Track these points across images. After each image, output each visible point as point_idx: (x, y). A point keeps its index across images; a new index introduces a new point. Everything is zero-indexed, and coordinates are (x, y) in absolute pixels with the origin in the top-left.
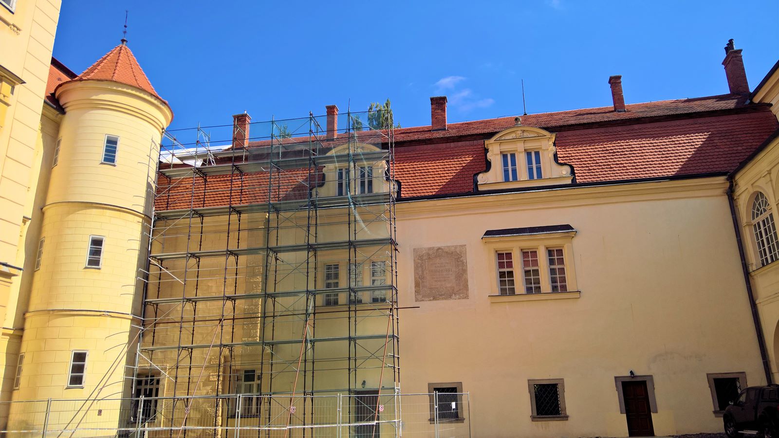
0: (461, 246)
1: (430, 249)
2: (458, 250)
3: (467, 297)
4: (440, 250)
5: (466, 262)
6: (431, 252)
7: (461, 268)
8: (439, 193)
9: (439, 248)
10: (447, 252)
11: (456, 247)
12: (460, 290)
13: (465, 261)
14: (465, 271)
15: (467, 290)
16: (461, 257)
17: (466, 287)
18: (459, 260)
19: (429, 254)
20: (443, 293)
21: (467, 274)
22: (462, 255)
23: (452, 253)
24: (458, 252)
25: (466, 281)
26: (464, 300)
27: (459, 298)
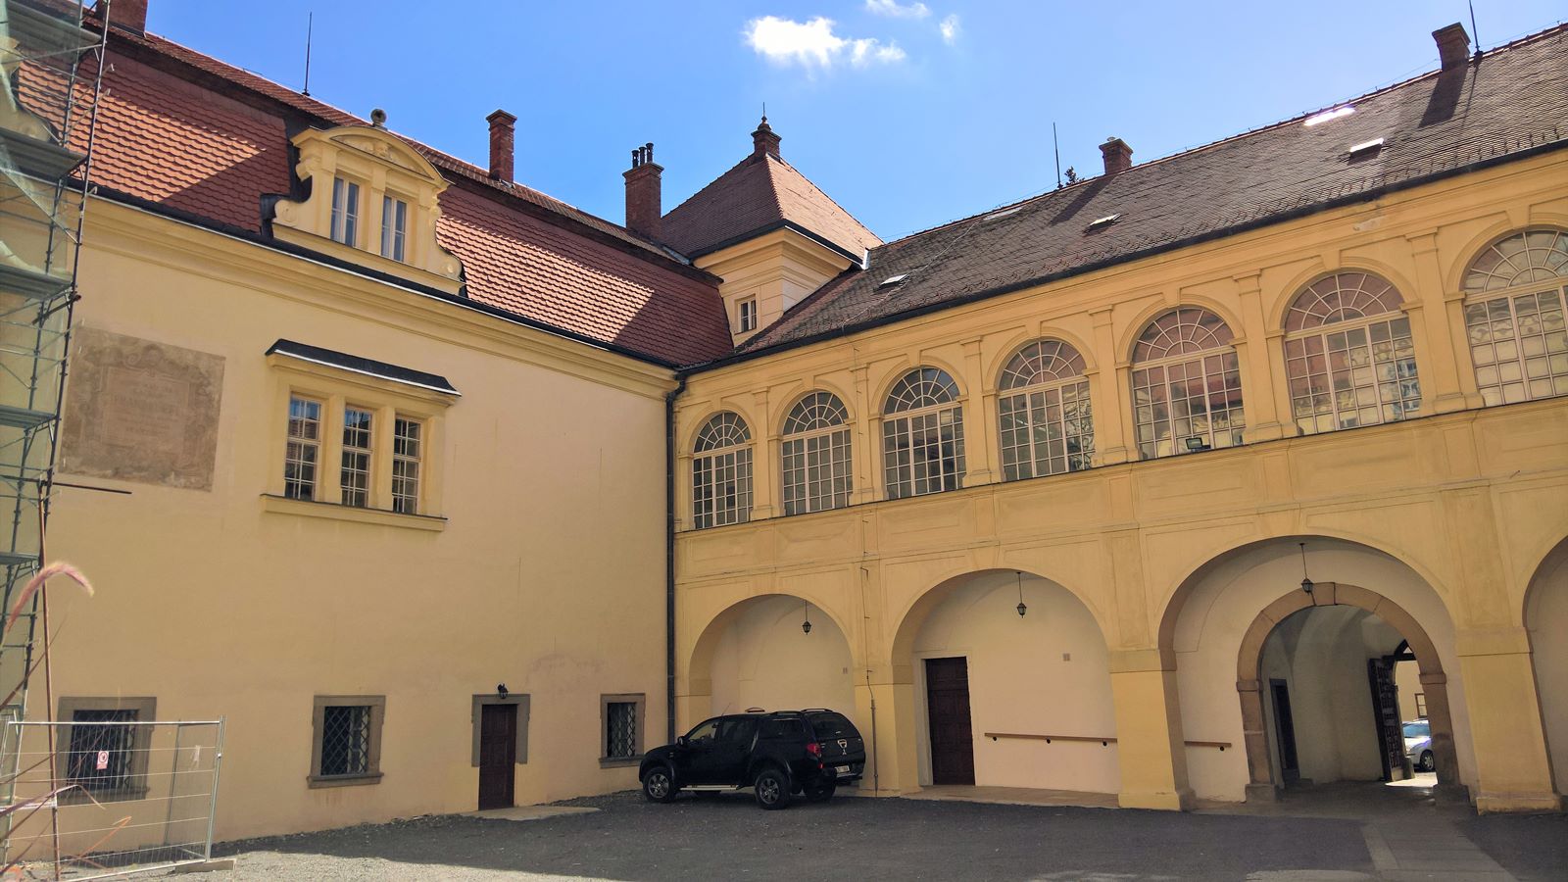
0: (215, 357)
1: (124, 340)
2: (203, 366)
3: (205, 486)
4: (153, 352)
5: (219, 400)
6: (126, 350)
7: (202, 410)
8: (171, 204)
9: (151, 347)
10: (172, 363)
11: (198, 355)
12: (192, 465)
13: (217, 397)
14: (212, 421)
15: (211, 469)
16: (209, 384)
17: (209, 460)
18: (201, 391)
19: (119, 353)
20: (145, 464)
21: (215, 430)
22: (212, 380)
23: (187, 368)
24: (203, 371)
25: (212, 447)
26: (197, 493)
27: (185, 487)
